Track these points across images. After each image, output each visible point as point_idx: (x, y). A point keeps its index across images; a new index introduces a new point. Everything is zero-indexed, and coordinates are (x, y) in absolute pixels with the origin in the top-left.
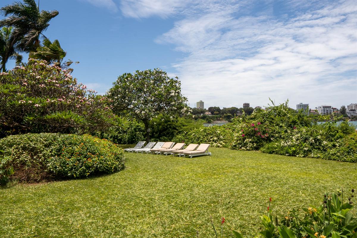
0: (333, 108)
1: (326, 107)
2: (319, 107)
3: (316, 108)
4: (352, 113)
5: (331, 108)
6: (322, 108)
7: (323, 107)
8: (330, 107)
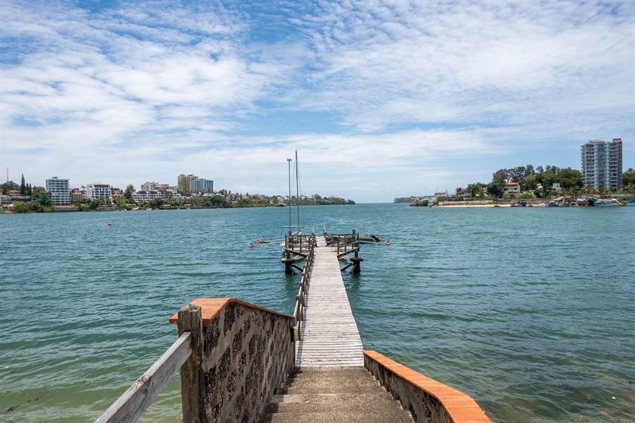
0: (112, 189)
1: (100, 186)
2: (88, 186)
3: (83, 187)
4: (141, 196)
5: (108, 189)
6: (94, 188)
7: (95, 186)
8: (107, 186)
